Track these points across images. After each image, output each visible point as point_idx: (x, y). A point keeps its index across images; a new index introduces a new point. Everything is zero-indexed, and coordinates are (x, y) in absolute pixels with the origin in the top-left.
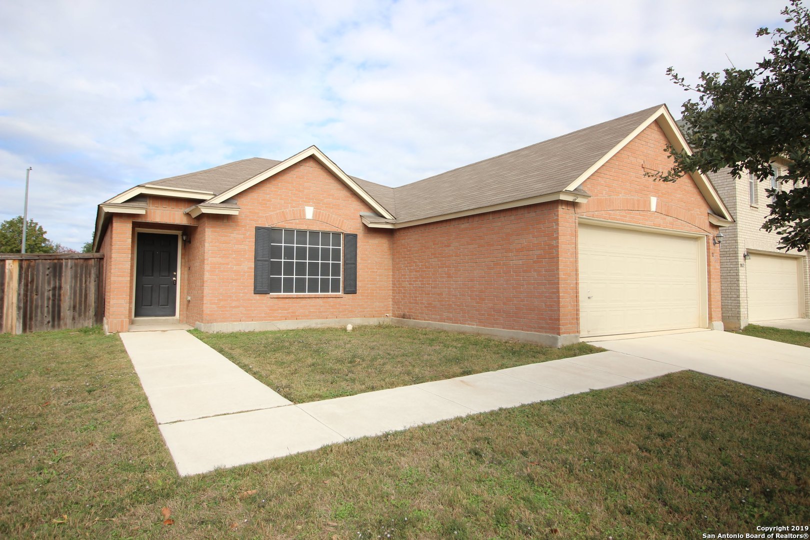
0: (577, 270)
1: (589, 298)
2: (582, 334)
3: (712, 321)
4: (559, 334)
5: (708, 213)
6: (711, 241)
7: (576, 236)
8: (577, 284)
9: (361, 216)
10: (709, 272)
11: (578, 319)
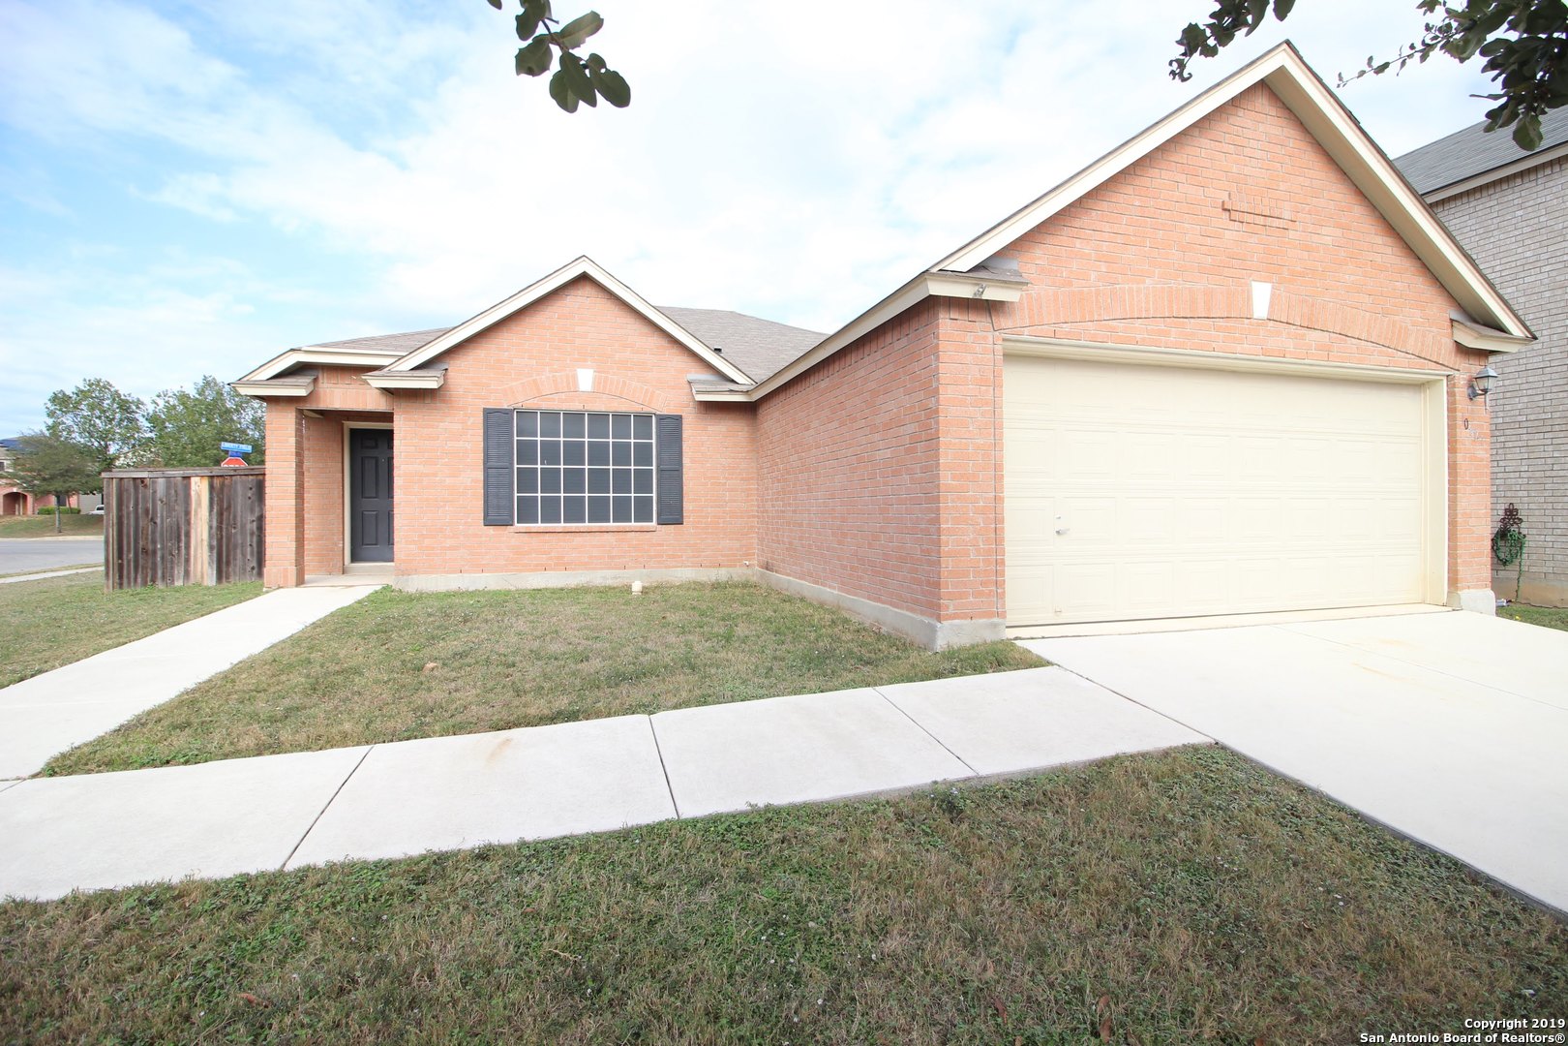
0: (998, 467)
1: (1058, 532)
2: (1010, 620)
3: (1457, 588)
4: (939, 619)
5: (1452, 320)
6: (1462, 391)
7: (996, 384)
8: (998, 500)
9: (689, 383)
10: (1453, 467)
11: (999, 584)
